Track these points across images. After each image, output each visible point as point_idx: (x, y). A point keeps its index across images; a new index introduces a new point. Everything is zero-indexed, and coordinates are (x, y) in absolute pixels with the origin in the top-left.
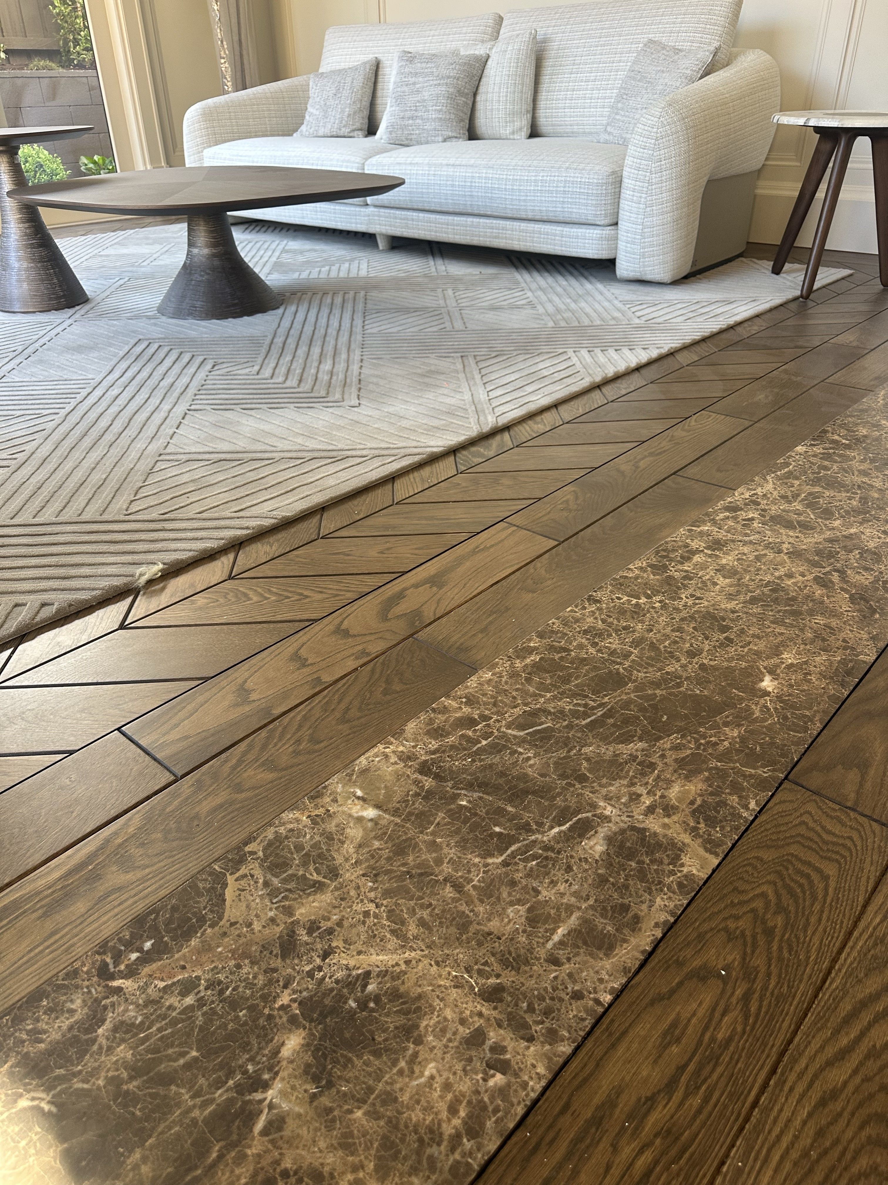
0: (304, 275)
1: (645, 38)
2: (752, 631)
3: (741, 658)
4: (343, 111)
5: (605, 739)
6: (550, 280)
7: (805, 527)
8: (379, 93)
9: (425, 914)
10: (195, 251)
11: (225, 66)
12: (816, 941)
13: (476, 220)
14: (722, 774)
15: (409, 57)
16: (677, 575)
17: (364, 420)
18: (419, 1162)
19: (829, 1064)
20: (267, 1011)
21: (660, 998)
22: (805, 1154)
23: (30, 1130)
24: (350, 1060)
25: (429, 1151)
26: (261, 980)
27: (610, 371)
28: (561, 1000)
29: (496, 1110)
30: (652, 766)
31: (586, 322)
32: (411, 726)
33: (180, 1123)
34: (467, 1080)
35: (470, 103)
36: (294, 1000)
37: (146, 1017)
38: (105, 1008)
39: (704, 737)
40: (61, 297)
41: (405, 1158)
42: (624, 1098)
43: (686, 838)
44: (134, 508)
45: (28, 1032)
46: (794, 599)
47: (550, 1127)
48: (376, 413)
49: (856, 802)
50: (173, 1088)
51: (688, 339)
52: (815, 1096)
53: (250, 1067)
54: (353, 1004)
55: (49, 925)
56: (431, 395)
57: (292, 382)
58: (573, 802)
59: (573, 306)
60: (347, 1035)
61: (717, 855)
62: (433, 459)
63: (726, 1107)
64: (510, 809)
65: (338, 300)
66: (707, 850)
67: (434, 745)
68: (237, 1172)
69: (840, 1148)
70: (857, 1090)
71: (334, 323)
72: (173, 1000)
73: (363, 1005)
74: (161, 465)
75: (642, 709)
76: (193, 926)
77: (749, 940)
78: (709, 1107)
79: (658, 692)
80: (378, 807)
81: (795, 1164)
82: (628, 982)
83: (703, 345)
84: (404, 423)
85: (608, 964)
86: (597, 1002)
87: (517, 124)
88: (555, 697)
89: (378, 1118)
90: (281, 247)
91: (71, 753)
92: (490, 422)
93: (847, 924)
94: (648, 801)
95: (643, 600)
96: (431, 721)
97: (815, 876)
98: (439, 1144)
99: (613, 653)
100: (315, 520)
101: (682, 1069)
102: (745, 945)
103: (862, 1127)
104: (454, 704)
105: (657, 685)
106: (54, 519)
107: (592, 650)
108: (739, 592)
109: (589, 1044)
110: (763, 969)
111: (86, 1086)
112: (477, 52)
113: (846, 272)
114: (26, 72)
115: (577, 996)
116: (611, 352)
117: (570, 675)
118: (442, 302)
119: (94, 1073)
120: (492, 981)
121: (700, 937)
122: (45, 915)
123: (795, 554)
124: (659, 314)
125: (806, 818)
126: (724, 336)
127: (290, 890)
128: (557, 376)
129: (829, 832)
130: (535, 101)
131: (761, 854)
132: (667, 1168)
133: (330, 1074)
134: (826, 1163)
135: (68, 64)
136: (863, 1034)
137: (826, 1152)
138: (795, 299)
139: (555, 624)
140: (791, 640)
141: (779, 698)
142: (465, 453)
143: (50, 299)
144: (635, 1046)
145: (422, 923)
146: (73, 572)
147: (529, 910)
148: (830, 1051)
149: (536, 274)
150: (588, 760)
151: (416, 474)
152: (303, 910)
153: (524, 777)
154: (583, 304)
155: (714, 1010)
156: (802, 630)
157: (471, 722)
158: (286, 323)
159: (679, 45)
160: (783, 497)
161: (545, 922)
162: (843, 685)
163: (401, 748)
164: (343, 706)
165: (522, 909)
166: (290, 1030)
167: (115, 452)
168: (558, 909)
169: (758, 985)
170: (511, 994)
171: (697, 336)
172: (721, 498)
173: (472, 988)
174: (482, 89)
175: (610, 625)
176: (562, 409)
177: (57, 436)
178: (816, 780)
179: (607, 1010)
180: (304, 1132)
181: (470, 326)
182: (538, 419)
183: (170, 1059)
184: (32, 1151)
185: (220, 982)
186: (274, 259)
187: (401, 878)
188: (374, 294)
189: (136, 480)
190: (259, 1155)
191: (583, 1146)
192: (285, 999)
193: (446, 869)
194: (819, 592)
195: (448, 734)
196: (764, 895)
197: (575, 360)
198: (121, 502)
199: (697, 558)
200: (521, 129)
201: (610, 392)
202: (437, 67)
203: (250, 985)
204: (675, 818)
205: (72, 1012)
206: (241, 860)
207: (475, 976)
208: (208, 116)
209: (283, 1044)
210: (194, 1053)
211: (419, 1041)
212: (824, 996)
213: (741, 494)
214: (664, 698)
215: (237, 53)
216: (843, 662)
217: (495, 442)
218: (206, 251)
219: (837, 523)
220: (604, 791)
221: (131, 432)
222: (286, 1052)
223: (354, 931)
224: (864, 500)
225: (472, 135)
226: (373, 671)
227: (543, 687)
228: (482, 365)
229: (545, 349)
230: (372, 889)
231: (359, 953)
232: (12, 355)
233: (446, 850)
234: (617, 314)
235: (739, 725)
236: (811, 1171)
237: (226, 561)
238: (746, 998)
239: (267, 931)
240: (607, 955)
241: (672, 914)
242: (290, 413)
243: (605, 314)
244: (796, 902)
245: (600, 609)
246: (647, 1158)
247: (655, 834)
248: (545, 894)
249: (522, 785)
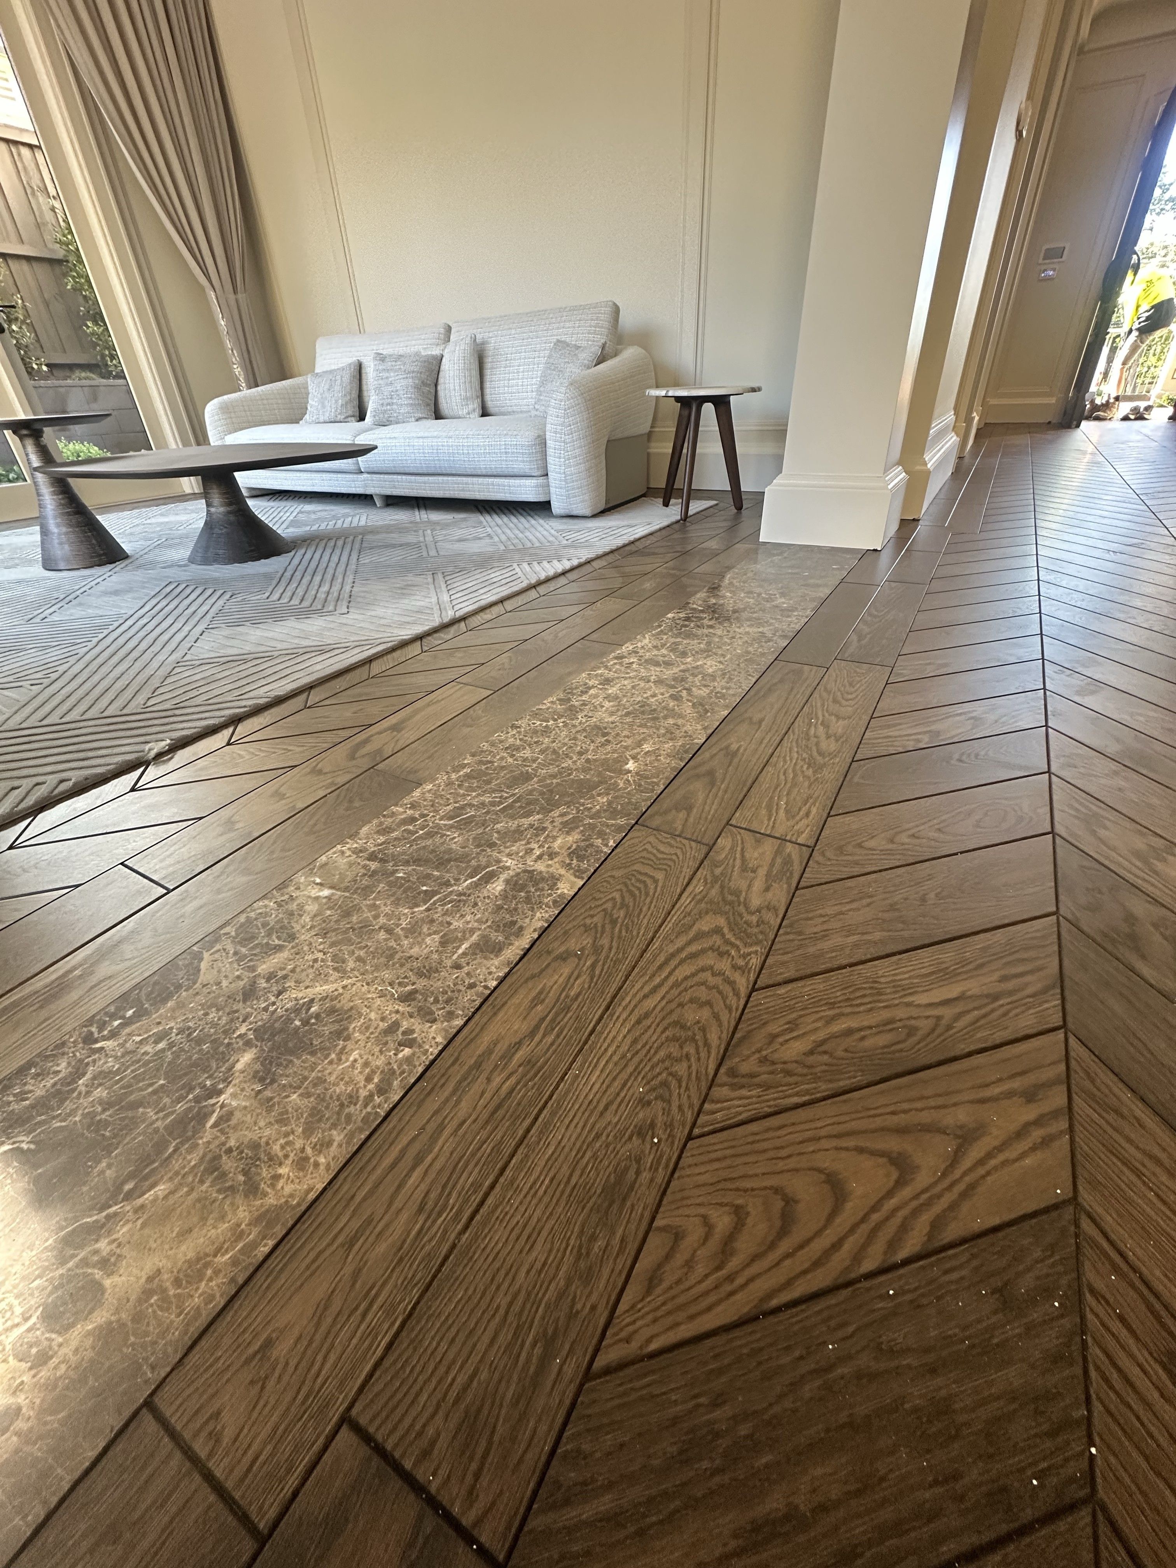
0: (315, 528)
1: (554, 340)
2: (626, 733)
3: (614, 751)
4: (336, 401)
5: (513, 817)
6: (505, 519)
7: (668, 664)
8: (364, 387)
9: (362, 953)
10: (213, 510)
11: (237, 370)
12: (645, 921)
13: (445, 478)
14: (592, 827)
15: (381, 358)
16: (576, 704)
17: (350, 622)
18: (338, 1120)
19: (646, 996)
20: (226, 1041)
21: (533, 977)
22: (623, 1056)
23: (9, 1166)
24: (291, 1061)
25: (347, 1110)
26: (224, 1020)
27: (543, 576)
28: (459, 991)
29: (403, 1072)
30: (544, 829)
31: (529, 545)
32: (365, 830)
33: (144, 1133)
34: (383, 1058)
35: (433, 391)
36: (250, 1029)
37: (123, 1064)
38: (88, 1064)
39: (583, 805)
40: (101, 555)
41: (328, 1119)
42: (499, 1046)
43: (562, 871)
44: (149, 703)
45: (15, 1095)
46: (655, 710)
47: (443, 1075)
48: (360, 617)
49: (682, 832)
50: (141, 1110)
51: (600, 552)
52: (633, 1019)
53: (208, 1083)
54: (297, 1023)
55: (44, 1014)
56: (406, 601)
57: (295, 601)
58: (483, 861)
59: (521, 535)
60: (290, 1045)
61: (582, 878)
62: (403, 644)
63: (571, 1037)
64: (436, 873)
65: (340, 543)
66: (576, 876)
67: (382, 839)
68: (189, 1157)
69: (647, 1047)
70: (662, 1009)
71: (335, 558)
72: (148, 1048)
73: (305, 1022)
74: (177, 670)
75: (542, 794)
76: (171, 992)
77: (599, 929)
78: (560, 1040)
79: (555, 781)
80: (332, 887)
81: (616, 1064)
82: (510, 971)
83: (611, 555)
84: (383, 622)
85: (496, 962)
86: (486, 987)
87: (471, 407)
88: (479, 795)
89: (309, 1097)
90: (297, 510)
91: (77, 886)
92: (449, 615)
93: (668, 907)
94: (538, 852)
95: (551, 722)
96: (381, 823)
97: (649, 881)
98: (355, 1105)
99: (525, 760)
100: (304, 695)
101: (543, 1019)
102: (596, 932)
103: (663, 1032)
104: (401, 810)
105: (554, 776)
106: (79, 718)
107: (510, 760)
108: (618, 710)
109: (477, 1017)
110: (607, 947)
111: (63, 1124)
112: (434, 353)
113: (714, 502)
114: (69, 381)
115: (472, 986)
116: (545, 563)
117: (492, 779)
118: (422, 539)
119: (73, 1112)
120: (409, 988)
121: (566, 933)
122: (41, 1007)
123: (659, 682)
124: (581, 537)
125: (648, 847)
126: (627, 548)
127: (255, 955)
128: (504, 582)
129: (662, 853)
130: (482, 388)
131: (614, 873)
132: (525, 1085)
133: (274, 1074)
134: (636, 1059)
135: (107, 375)
136: (670, 974)
137: (637, 1053)
138: (678, 522)
139: (485, 746)
140: (650, 736)
141: (637, 773)
142: (430, 638)
143: (92, 557)
144: (511, 1011)
145: (359, 959)
146: (90, 754)
147: (442, 937)
148: (646, 989)
149: (495, 517)
150: (498, 832)
151: (389, 656)
152: (264, 966)
153: (450, 851)
154: (528, 534)
155: (570, 977)
156: (658, 729)
157: (413, 820)
158: (296, 561)
159: (579, 343)
160: (655, 647)
161: (454, 941)
162: (681, 760)
163: (355, 845)
164: (311, 823)
165: (437, 937)
166: (244, 1051)
167: (139, 665)
168: (464, 932)
169: (602, 957)
170: (422, 994)
171: (607, 549)
172: (613, 651)
173: (393, 995)
174: (441, 380)
175: (525, 742)
176: (506, 603)
177: (88, 658)
178: (656, 822)
179: (493, 992)
180: (248, 1118)
181: (441, 553)
182: (488, 611)
183: (141, 1090)
184: (9, 1181)
185: (189, 1028)
186: (291, 518)
187: (346, 932)
188: (369, 537)
189: (155, 682)
190: (209, 1143)
191: (466, 1083)
192: (243, 1030)
193: (382, 920)
194: (672, 704)
195: (394, 830)
196: (613, 899)
197: (518, 570)
198: (141, 699)
199: (592, 692)
200: (474, 410)
201: (542, 590)
202: (404, 364)
203: (214, 1025)
204: (556, 860)
205: (57, 1072)
206: (217, 940)
207: (396, 987)
208: (225, 409)
209: (238, 1061)
210: (162, 1082)
211: (348, 1038)
212: (647, 955)
213: (628, 647)
214: (558, 784)
215: (247, 361)
216: (683, 745)
217: (452, 630)
218: (222, 509)
219: (689, 660)
220: (507, 851)
221: (156, 648)
222: (239, 1066)
223: (305, 973)
224: (709, 643)
225: (438, 415)
226: (338, 796)
227: (471, 789)
228: (447, 578)
229: (496, 564)
230: (321, 943)
231: (306, 988)
232: (54, 602)
233: (383, 908)
234: (551, 539)
235: (608, 794)
236: (626, 1066)
237: (226, 733)
238: (593, 966)
239: (233, 985)
240: (497, 956)
241: (546, 921)
242: (291, 623)
243: (543, 539)
244: (635, 900)
245: (519, 732)
246: (513, 1080)
247: (541, 872)
248: (456, 924)
249: (447, 857)
